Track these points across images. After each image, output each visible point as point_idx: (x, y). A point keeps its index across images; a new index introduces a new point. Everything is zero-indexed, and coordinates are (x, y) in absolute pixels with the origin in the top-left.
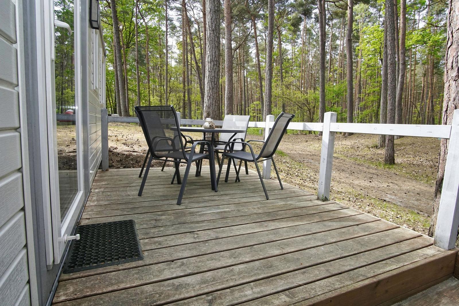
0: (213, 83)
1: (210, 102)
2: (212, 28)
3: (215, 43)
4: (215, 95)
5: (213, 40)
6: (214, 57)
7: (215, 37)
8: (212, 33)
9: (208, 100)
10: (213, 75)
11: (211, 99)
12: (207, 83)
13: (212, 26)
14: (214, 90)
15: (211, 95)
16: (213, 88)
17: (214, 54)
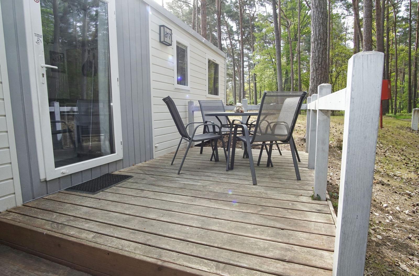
0: (316, 64)
1: (313, 85)
2: (315, 5)
3: (319, 20)
4: (320, 76)
5: (317, 17)
6: (318, 35)
7: (318, 14)
8: (315, 10)
9: (312, 83)
10: (317, 55)
11: (315, 82)
12: (311, 65)
13: (315, 3)
14: (318, 71)
15: (314, 77)
16: (317, 70)
17: (317, 33)
